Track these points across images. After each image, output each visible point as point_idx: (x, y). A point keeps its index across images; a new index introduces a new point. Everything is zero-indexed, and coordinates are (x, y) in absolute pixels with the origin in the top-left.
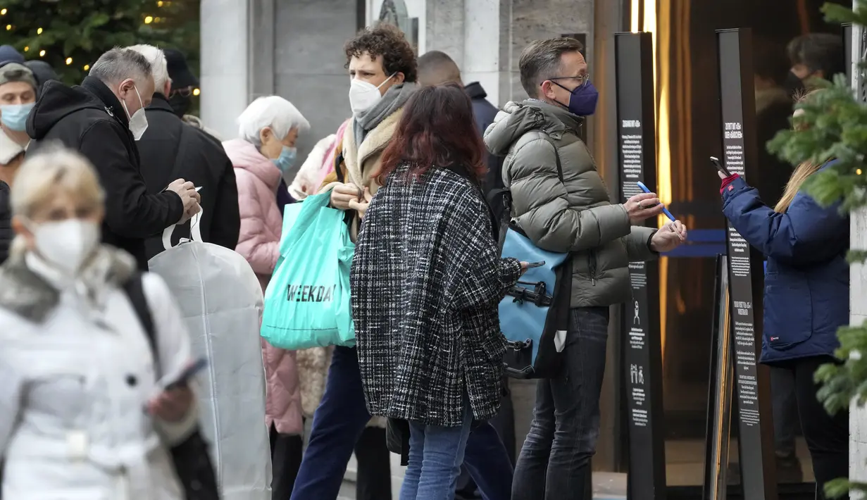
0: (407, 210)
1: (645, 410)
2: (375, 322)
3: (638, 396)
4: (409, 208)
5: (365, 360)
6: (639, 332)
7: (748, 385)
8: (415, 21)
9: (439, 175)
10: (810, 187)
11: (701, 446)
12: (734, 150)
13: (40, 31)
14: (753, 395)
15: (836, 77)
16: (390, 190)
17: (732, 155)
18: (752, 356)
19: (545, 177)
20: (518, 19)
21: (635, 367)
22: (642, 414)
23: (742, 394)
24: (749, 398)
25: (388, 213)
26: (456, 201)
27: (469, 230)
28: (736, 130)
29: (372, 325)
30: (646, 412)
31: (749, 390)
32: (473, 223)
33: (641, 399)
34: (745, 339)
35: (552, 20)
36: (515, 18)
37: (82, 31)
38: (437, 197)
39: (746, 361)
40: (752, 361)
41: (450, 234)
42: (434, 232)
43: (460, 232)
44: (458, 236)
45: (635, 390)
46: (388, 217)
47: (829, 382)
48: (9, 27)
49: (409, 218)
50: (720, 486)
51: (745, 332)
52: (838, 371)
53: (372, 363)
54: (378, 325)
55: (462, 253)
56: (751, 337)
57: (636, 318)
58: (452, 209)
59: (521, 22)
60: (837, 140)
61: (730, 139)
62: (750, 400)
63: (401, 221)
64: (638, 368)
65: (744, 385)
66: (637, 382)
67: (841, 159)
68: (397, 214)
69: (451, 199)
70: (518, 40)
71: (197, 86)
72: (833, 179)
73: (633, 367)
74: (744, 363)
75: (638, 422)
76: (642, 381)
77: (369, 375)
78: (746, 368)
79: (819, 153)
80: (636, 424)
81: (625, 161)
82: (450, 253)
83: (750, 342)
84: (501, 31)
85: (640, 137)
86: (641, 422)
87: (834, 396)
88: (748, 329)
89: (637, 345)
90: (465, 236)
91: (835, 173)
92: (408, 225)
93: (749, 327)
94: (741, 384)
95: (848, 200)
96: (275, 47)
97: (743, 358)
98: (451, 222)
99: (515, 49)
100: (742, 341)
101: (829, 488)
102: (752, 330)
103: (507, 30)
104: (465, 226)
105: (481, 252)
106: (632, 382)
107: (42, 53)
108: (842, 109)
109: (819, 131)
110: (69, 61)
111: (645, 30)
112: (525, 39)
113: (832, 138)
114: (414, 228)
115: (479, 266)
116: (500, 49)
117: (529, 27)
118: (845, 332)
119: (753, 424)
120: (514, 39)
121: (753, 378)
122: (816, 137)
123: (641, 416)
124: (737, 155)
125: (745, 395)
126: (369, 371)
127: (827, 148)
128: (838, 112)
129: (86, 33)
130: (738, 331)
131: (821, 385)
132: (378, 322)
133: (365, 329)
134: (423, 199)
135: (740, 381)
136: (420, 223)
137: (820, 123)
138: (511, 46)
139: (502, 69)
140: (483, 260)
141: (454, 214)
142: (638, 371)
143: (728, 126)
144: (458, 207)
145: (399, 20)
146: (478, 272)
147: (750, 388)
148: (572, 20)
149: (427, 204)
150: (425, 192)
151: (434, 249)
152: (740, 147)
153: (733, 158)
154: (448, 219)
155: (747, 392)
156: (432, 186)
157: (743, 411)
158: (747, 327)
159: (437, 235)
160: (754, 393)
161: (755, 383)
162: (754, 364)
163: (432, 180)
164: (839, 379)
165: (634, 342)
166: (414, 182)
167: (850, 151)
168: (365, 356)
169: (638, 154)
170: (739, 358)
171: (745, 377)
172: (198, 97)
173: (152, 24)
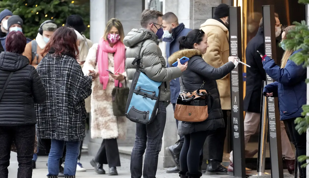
0: (53, 70)
1: (238, 132)
2: (41, 107)
3: (236, 128)
4: (54, 69)
5: (38, 120)
6: (236, 107)
7: (273, 124)
8: (162, 3)
9: (63, 57)
10: (293, 58)
11: (257, 144)
12: (268, 46)
13: (36, 6)
14: (274, 128)
15: (302, 21)
16: (46, 63)
17: (267, 48)
18: (274, 115)
19: (156, 56)
20: (196, 2)
21: (235, 118)
22: (237, 134)
23: (271, 127)
24: (273, 128)
25: (46, 71)
26: (72, 66)
27: (78, 75)
28: (269, 39)
29: (40, 108)
30: (238, 133)
31: (273, 126)
32: (79, 72)
33: (237, 129)
34: (272, 109)
35: (208, 2)
36: (195, 1)
37: (51, 6)
38: (64, 65)
39: (272, 116)
40: (274, 116)
41: (72, 78)
42: (66, 77)
43: (76, 76)
44: (75, 78)
45: (235, 126)
46: (46, 72)
47: (299, 123)
48: (26, 4)
49: (55, 72)
50: (263, 158)
51: (272, 106)
52: (303, 120)
53: (41, 121)
54: (42, 108)
55: (78, 83)
56: (274, 108)
57: (235, 102)
58: (71, 69)
59: (197, 3)
60: (302, 42)
61: (267, 42)
62: (273, 129)
63: (51, 73)
64: (236, 119)
65: (271, 124)
66: (235, 123)
67: (304, 49)
68: (49, 71)
69: (70, 66)
70: (196, 9)
71: (89, 24)
72: (301, 56)
73: (234, 118)
74: (271, 117)
75: (236, 137)
76: (237, 123)
77: (40, 125)
78: (272, 119)
79: (296, 47)
80: (235, 137)
81: (232, 50)
82: (73, 83)
83: (273, 110)
84: (190, 6)
85: (237, 41)
86: (237, 137)
87: (301, 128)
88: (273, 106)
89: (235, 111)
90: (78, 77)
91: (301, 54)
92: (55, 75)
93: (273, 105)
94: (270, 124)
95: (306, 63)
96: (115, 11)
97: (271, 115)
98: (71, 73)
99: (195, 12)
100: (271, 110)
101: (300, 158)
102: (274, 106)
103: (192, 6)
104: (77, 74)
105: (84, 82)
106: (234, 123)
107: (37, 13)
108: (304, 32)
109: (296, 40)
110: (46, 16)
111: (238, 6)
112: (198, 8)
113: (300, 42)
114: (57, 76)
115: (84, 86)
116: (190, 12)
117: (200, 4)
118: (305, 107)
119: (274, 137)
120: (195, 9)
121: (274, 122)
122: (295, 42)
123: (237, 135)
124: (269, 48)
125: (272, 128)
126: (40, 124)
127: (299, 45)
128: (303, 33)
129: (52, 7)
130: (269, 106)
131: (297, 124)
132: (42, 107)
133: (38, 110)
134: (59, 66)
135: (270, 123)
136: (59, 74)
137: (297, 37)
138: (194, 11)
139: (191, 18)
140: (85, 84)
141: (72, 71)
142: (236, 120)
143: (266, 38)
144: (73, 68)
145: (156, 2)
146: (84, 88)
147: (273, 125)
148: (214, 2)
149: (61, 67)
150: (60, 63)
151: (66, 83)
152: (270, 45)
153: (268, 48)
154: (70, 73)
155: (272, 127)
156: (62, 61)
157: (271, 133)
158: (272, 105)
159: (67, 78)
160: (275, 127)
161: (275, 124)
162: (275, 117)
163: (61, 59)
164: (303, 123)
165: (235, 110)
166: (55, 60)
167: (307, 46)
168: (38, 119)
169: (236, 47)
170: (270, 115)
171: (272, 122)
172: (89, 28)
173: (74, 3)
